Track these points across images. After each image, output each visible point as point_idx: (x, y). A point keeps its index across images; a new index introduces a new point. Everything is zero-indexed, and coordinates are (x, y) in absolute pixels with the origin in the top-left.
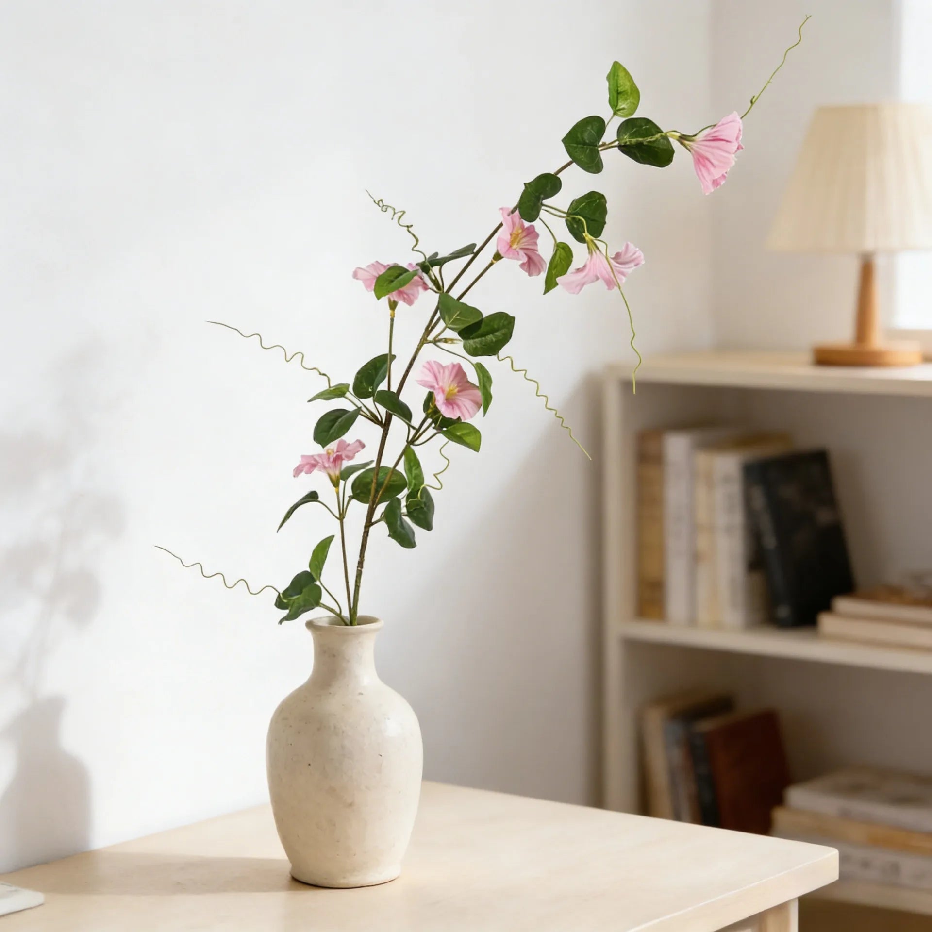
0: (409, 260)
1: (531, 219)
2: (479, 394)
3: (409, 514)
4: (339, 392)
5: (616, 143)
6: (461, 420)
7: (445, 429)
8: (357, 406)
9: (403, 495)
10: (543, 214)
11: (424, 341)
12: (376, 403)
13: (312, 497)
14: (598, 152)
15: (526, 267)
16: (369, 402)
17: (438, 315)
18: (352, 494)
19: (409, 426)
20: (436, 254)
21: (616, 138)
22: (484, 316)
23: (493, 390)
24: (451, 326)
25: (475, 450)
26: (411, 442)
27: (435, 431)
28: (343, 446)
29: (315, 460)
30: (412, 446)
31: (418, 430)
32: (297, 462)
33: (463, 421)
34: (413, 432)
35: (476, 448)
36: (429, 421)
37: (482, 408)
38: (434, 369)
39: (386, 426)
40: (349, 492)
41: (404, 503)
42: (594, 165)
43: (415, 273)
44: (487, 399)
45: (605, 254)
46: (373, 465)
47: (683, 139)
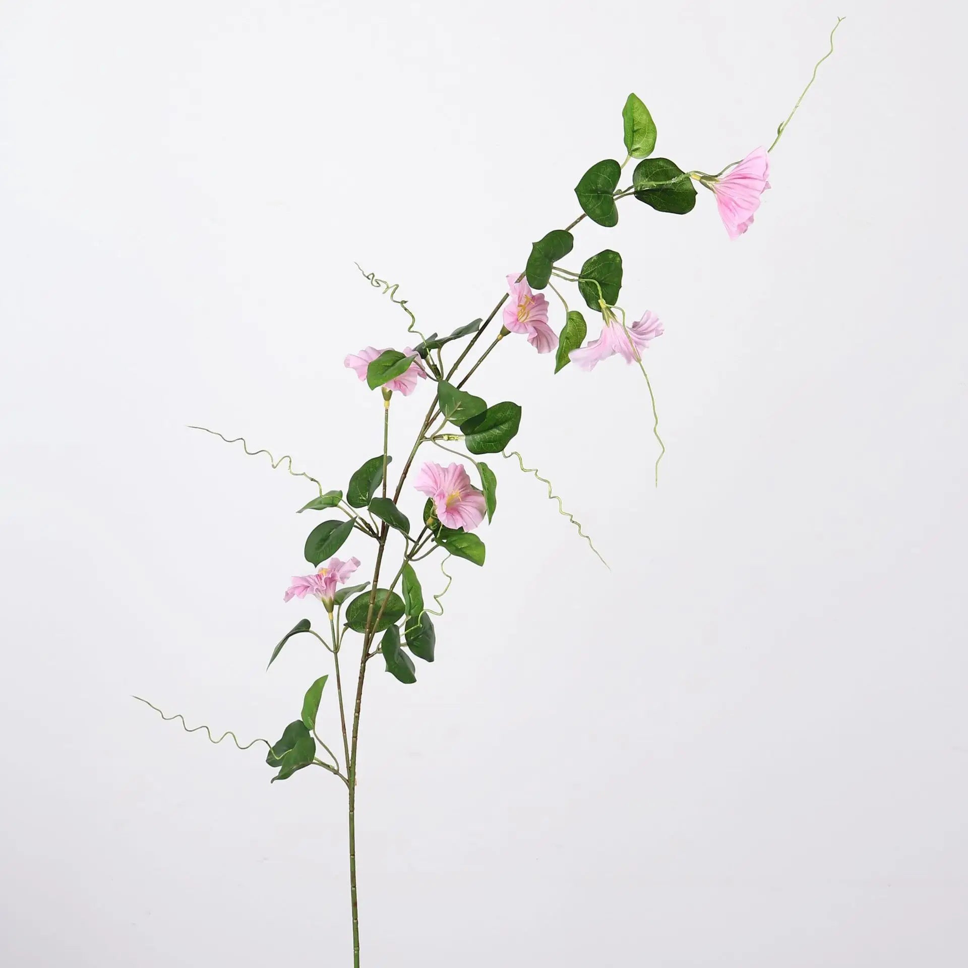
0: (406, 344)
1: (541, 286)
2: (482, 500)
3: (409, 644)
4: (332, 500)
5: (633, 190)
6: (463, 530)
7: (445, 541)
8: (351, 516)
9: (401, 622)
10: (553, 279)
11: (422, 438)
12: (372, 514)
13: (304, 626)
14: (612, 201)
15: (535, 343)
16: (363, 512)
17: (437, 407)
18: (347, 622)
19: (407, 538)
20: (436, 335)
21: (631, 184)
22: (488, 407)
23: (499, 494)
24: (451, 419)
25: (478, 564)
26: (409, 557)
27: (435, 543)
28: (338, 565)
29: (308, 581)
30: (410, 562)
31: (416, 543)
32: (288, 584)
33: (465, 531)
34: (411, 544)
35: (479, 561)
36: (429, 532)
37: (486, 516)
38: (434, 472)
39: (382, 538)
40: (344, 620)
41: (402, 631)
42: (607, 218)
43: (413, 359)
44: (492, 504)
45: (622, 323)
46: (369, 588)
47: (706, 179)
